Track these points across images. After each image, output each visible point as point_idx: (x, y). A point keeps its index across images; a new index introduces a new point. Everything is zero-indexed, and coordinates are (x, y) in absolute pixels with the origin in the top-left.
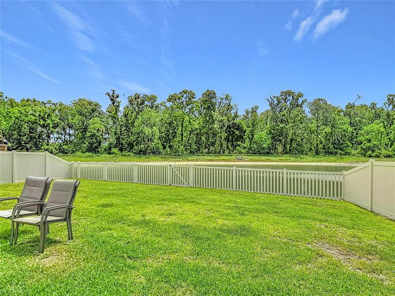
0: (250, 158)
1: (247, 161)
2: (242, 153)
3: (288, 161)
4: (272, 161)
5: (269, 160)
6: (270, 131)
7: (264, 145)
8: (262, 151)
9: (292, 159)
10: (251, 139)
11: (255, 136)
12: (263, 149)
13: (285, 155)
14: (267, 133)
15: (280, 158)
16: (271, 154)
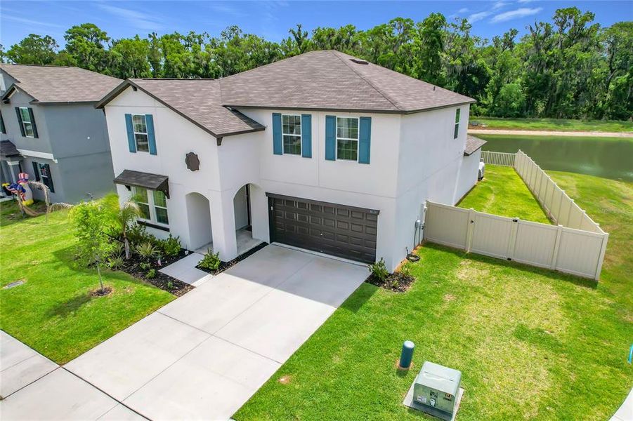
0: (490, 123)
1: (485, 128)
2: (480, 114)
3: (543, 129)
4: (521, 129)
5: (517, 127)
6: (527, 80)
7: (514, 104)
8: (509, 113)
9: (552, 126)
10: (496, 94)
11: (503, 90)
12: (512, 109)
13: (544, 120)
14: (522, 84)
15: (533, 124)
16: (522, 117)
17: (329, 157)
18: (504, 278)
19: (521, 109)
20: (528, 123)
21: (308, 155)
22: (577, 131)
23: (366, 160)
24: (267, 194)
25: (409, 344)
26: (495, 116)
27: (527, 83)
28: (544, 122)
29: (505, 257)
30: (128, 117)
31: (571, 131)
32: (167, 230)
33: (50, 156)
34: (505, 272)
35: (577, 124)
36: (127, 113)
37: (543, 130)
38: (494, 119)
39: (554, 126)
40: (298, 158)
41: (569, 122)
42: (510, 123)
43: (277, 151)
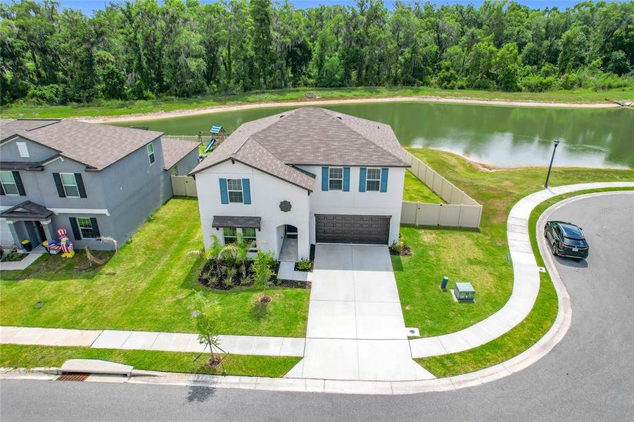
0: (321, 94)
1: (319, 100)
4: (346, 98)
6: (343, 54)
7: (337, 76)
8: (334, 83)
9: (367, 94)
10: (320, 66)
11: (326, 64)
12: (336, 80)
13: (360, 88)
14: (339, 57)
15: (354, 93)
16: (343, 86)
17: (362, 190)
18: (444, 236)
19: (341, 80)
20: (350, 92)
21: (347, 189)
22: (386, 97)
23: (384, 190)
24: (315, 215)
25: (446, 278)
26: (323, 87)
27: (343, 57)
28: (360, 91)
29: (436, 224)
30: (222, 181)
31: (382, 97)
32: (256, 251)
33: (105, 211)
34: (442, 233)
35: (383, 90)
36: (221, 178)
37: (363, 98)
38: (322, 90)
39: (369, 94)
40: (340, 192)
41: (378, 88)
42: (337, 93)
43: (324, 189)
